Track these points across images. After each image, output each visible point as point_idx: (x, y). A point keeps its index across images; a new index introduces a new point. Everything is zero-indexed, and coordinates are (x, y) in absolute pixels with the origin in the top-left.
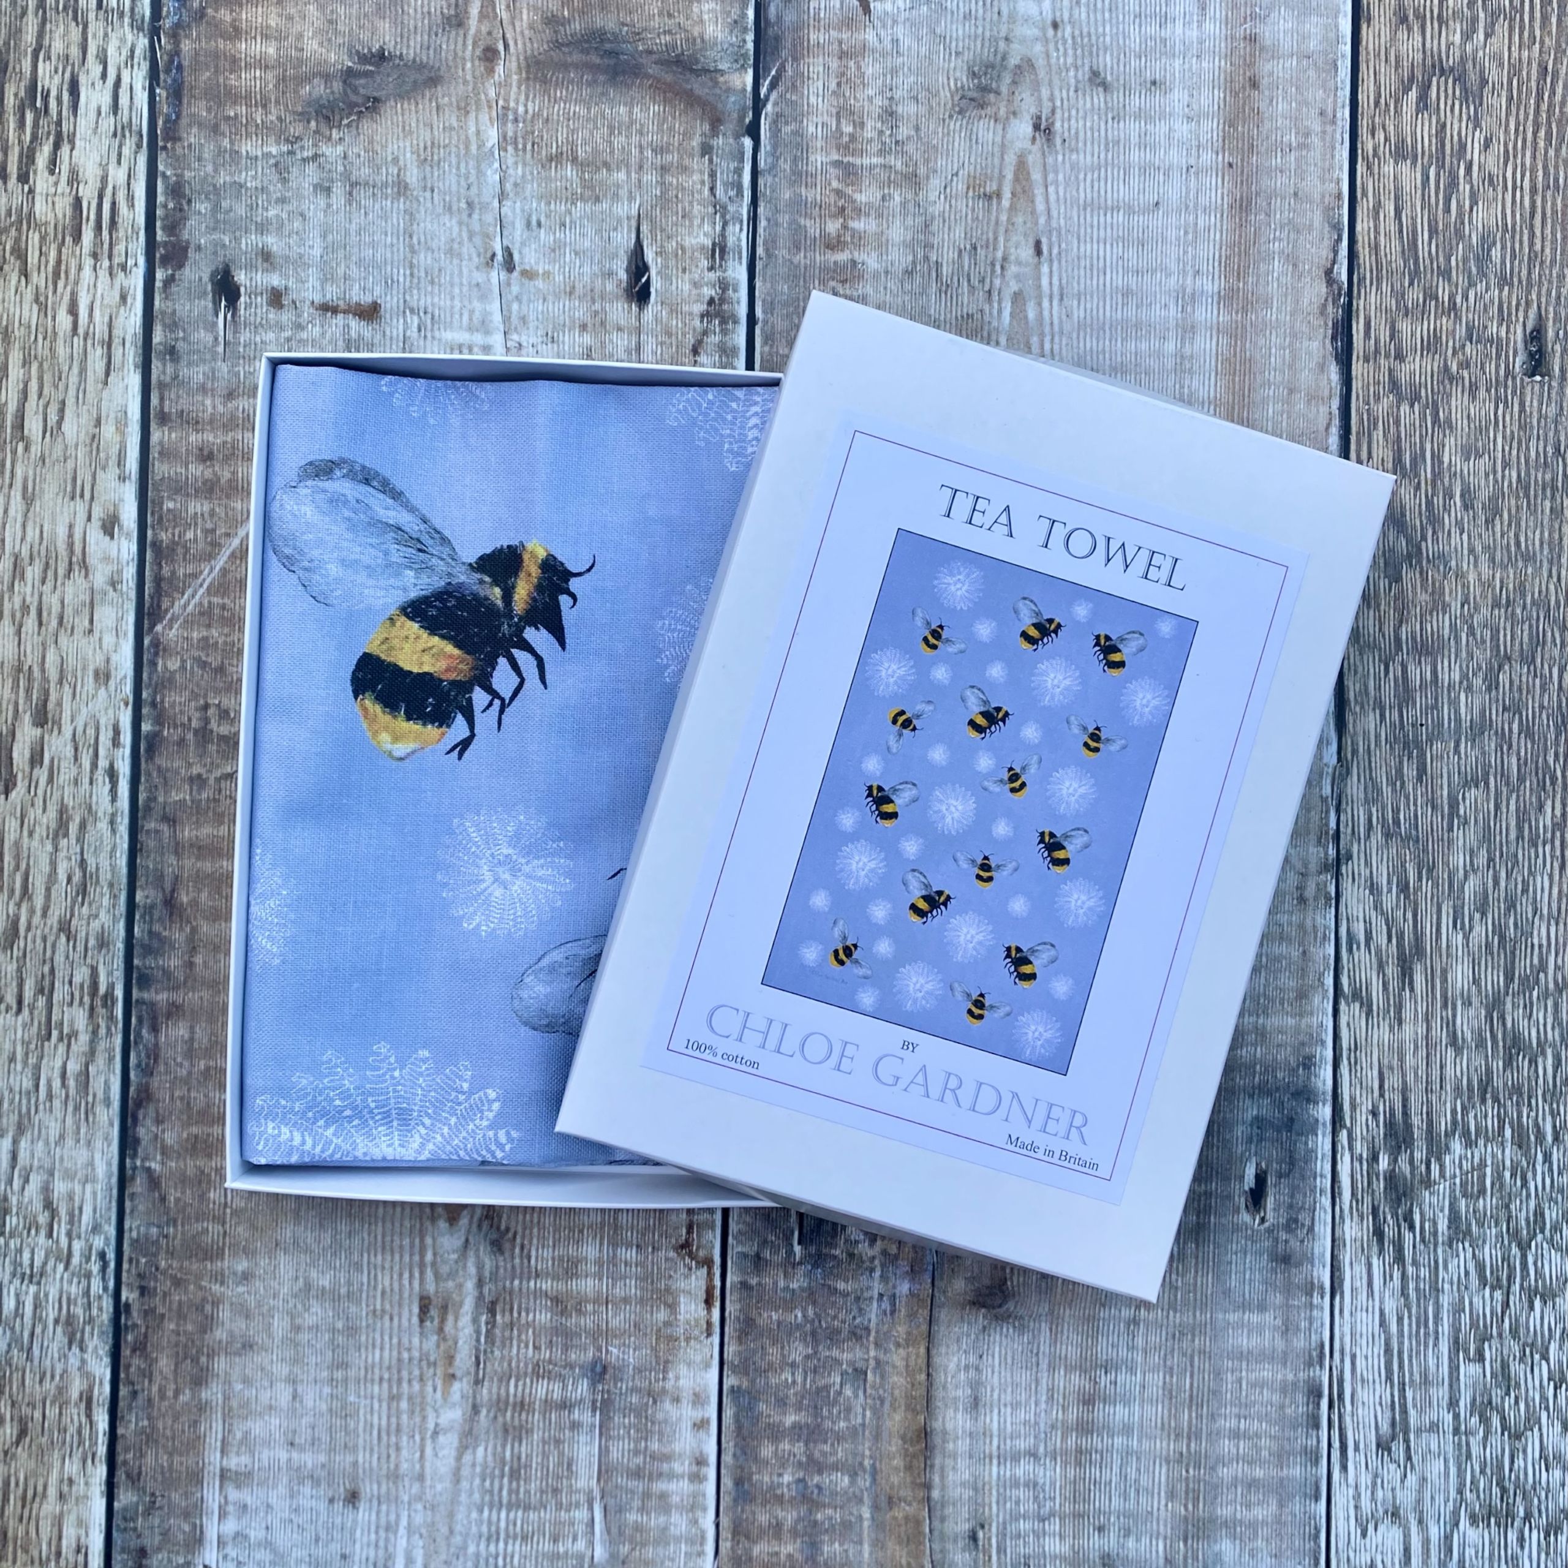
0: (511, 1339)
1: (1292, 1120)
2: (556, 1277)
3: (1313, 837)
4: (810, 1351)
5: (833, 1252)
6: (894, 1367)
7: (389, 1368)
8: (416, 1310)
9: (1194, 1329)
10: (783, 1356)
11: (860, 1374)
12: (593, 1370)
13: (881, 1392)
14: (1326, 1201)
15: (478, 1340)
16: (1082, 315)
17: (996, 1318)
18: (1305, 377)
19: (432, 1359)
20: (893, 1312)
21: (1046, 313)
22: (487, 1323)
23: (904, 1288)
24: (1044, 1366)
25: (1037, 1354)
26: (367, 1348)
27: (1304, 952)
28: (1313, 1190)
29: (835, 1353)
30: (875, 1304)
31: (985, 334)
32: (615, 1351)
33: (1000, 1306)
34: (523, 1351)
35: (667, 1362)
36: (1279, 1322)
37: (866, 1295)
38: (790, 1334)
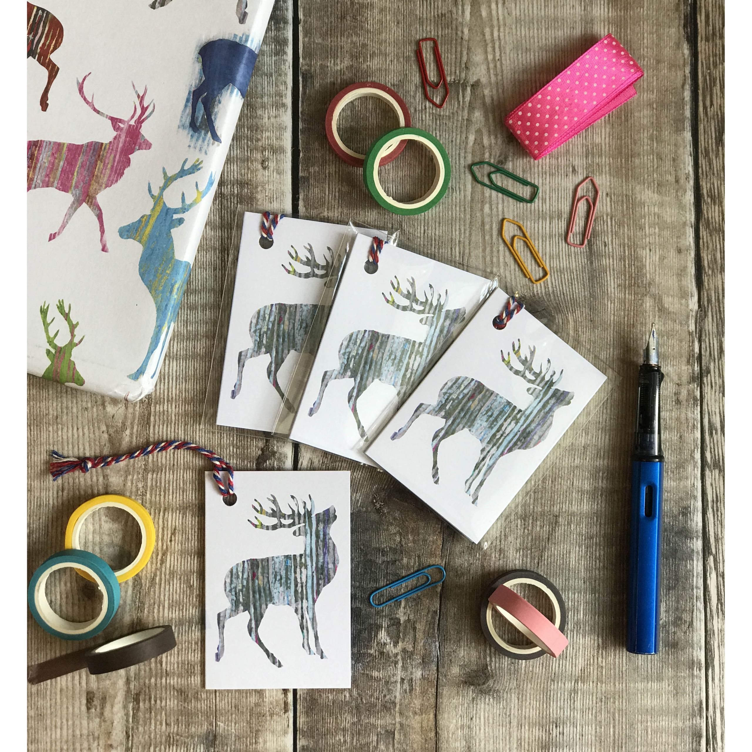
0: (150, 719)
1: (676, 551)
2: (180, 676)
3: (684, 359)
4: (356, 720)
5: (369, 651)
6: (413, 728)
7: (67, 742)
8: (84, 701)
9: (614, 694)
10: (337, 723)
11: (390, 734)
12: (206, 739)
13: (404, 746)
14: (700, 605)
15: (127, 721)
16: (518, 14)
17: (481, 692)
18: (667, 52)
19: (96, 734)
20: (411, 690)
21: (494, 12)
22: (133, 709)
23: (418, 674)
24: (514, 723)
25: (510, 715)
26: (51, 729)
27: (681, 437)
28: (691, 598)
29: (372, 720)
30: (399, 685)
31: (454, 27)
32: (222, 725)
33: (484, 684)
34: (158, 727)
35: (257, 731)
36: (671, 688)
37: (392, 679)
38: (341, 709)
